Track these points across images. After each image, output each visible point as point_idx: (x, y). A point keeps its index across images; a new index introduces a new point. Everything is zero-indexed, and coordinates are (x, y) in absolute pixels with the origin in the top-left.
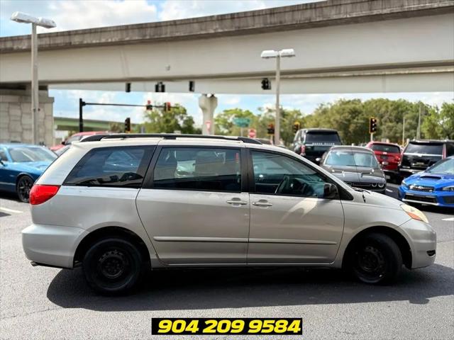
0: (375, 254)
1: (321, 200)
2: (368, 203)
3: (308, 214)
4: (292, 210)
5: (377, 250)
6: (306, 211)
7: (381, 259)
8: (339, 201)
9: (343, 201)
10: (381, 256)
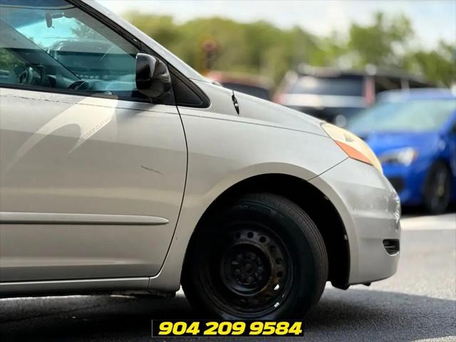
0: (264, 248)
1: (128, 104)
2: (246, 116)
3: (89, 142)
4: (49, 128)
5: (268, 240)
6: (86, 134)
7: (278, 261)
8: (173, 109)
9: (183, 110)
10: (279, 254)
